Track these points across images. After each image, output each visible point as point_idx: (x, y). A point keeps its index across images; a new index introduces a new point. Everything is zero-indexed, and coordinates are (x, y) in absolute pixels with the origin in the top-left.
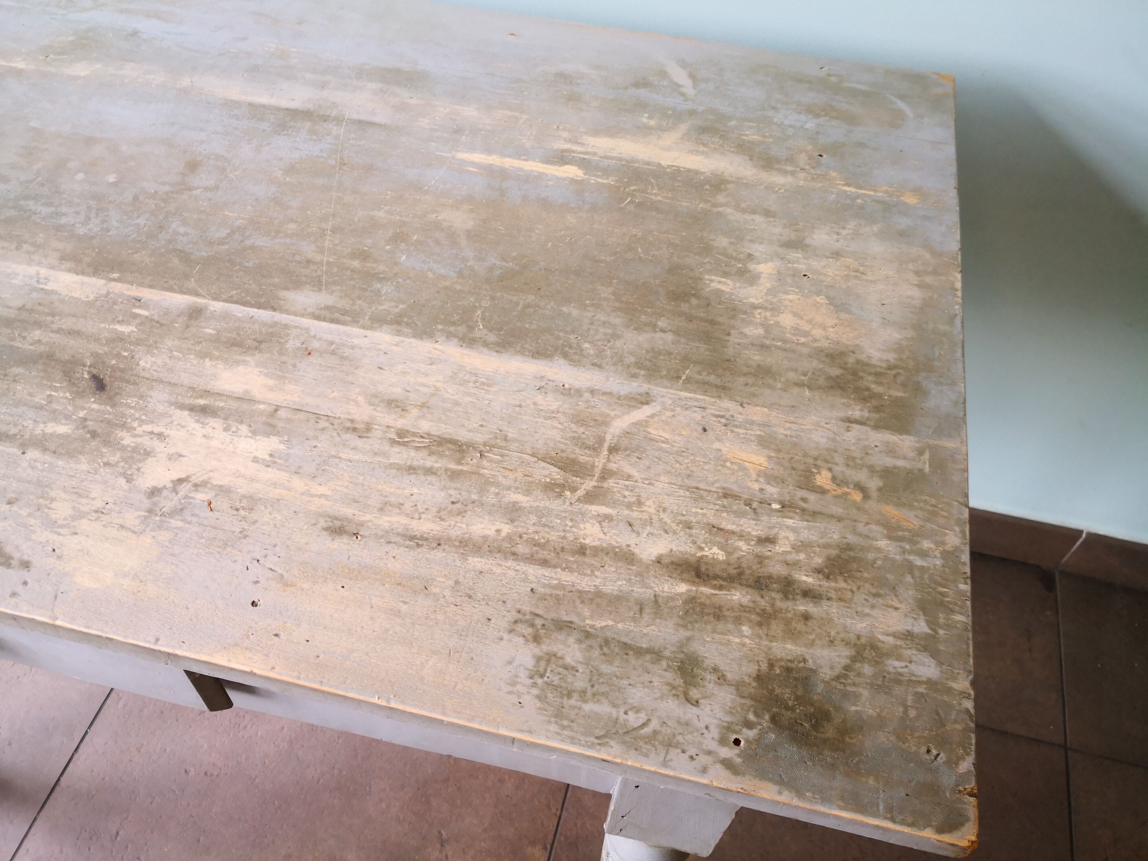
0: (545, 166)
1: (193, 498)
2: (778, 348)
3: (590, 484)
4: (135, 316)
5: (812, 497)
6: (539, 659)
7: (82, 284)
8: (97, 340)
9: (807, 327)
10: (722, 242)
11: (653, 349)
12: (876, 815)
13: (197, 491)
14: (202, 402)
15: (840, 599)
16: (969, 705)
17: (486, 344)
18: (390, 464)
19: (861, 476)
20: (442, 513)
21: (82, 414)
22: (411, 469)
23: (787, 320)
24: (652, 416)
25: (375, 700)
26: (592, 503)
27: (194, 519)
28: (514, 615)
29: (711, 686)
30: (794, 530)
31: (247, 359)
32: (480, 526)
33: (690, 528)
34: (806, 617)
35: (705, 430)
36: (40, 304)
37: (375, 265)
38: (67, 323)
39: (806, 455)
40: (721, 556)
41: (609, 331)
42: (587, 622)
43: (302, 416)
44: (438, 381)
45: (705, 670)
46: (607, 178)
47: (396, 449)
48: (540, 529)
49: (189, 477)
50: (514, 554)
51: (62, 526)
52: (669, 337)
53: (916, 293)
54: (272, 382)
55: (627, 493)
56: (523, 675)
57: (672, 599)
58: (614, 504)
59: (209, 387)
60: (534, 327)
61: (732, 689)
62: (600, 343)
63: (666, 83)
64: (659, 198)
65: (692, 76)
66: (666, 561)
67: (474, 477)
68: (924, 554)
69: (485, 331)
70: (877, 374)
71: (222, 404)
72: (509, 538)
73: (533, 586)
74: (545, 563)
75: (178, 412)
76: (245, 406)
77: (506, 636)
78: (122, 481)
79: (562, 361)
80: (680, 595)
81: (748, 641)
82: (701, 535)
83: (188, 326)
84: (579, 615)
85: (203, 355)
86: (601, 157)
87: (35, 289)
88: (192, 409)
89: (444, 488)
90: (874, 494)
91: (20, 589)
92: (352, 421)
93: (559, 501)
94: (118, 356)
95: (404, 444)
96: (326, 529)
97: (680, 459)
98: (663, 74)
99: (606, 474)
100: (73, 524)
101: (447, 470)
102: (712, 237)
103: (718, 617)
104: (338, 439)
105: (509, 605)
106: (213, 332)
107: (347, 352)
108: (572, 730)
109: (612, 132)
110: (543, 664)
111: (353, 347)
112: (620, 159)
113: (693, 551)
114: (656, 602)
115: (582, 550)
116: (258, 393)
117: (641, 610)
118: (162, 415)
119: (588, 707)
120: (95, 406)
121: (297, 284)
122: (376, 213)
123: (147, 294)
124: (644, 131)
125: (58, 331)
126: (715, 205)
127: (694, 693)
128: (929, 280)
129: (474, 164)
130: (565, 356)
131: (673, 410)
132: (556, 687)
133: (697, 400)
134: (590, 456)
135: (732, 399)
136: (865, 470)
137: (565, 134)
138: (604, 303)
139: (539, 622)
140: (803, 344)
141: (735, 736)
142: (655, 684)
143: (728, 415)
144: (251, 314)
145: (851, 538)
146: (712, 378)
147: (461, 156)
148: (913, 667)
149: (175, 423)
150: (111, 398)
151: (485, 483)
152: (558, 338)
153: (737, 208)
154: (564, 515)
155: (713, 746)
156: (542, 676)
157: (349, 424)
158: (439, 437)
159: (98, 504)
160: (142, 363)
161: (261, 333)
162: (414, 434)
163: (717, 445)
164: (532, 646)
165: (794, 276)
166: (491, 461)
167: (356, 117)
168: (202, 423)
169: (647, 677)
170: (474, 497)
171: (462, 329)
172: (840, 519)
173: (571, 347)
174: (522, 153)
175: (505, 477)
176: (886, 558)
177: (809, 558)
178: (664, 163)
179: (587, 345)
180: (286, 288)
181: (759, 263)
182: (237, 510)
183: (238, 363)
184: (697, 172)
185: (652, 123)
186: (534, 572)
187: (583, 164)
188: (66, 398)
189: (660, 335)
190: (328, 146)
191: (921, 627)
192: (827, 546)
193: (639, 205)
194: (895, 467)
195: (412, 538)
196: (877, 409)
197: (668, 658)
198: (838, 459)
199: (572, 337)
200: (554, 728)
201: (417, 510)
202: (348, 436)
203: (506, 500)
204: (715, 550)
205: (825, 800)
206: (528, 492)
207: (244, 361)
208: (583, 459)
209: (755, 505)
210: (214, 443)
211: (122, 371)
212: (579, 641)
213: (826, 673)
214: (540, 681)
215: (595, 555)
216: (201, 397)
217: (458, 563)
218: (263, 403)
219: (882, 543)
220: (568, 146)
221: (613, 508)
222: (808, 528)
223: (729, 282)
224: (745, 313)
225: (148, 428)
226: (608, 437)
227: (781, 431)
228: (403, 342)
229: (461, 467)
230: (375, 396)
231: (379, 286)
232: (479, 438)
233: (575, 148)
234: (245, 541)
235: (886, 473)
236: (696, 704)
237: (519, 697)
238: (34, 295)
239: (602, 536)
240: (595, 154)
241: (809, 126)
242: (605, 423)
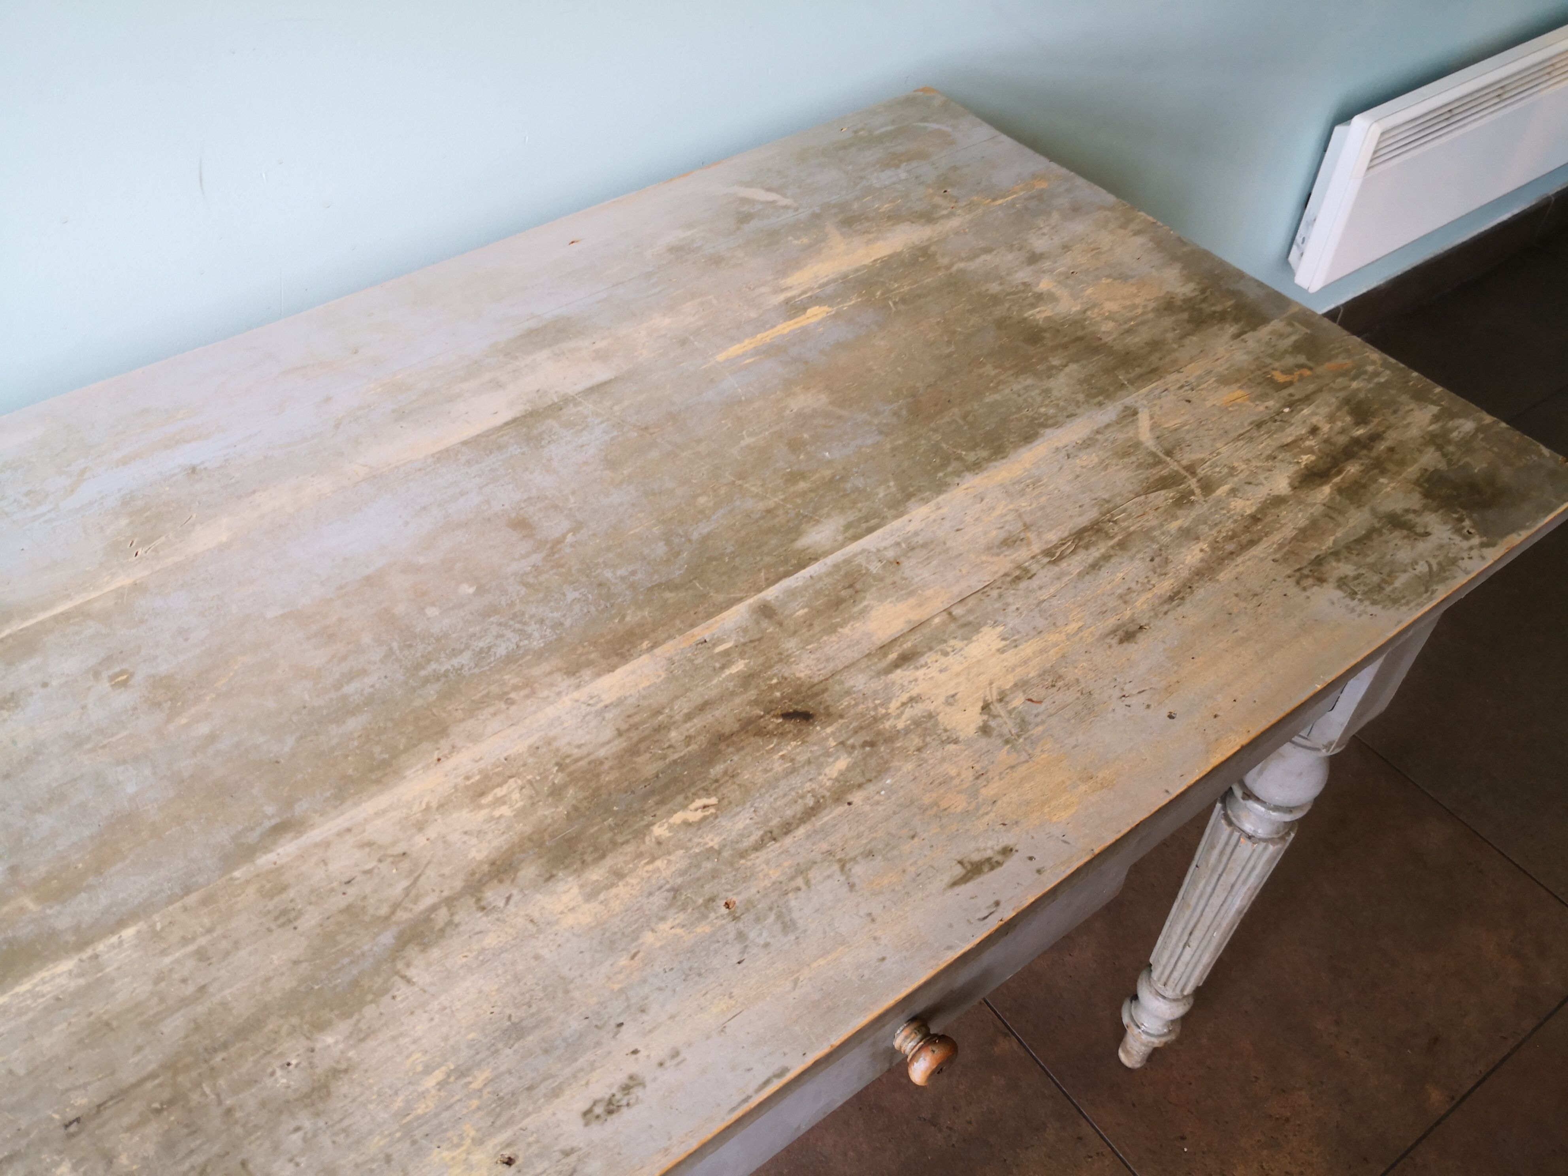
0: (793, 321)
1: (1014, 708)
2: (1138, 325)
3: (1193, 483)
4: (727, 653)
5: (1291, 390)
6: (1339, 587)
7: (633, 672)
8: (733, 694)
9: (1128, 303)
10: (994, 288)
11: (1079, 380)
12: (1558, 506)
13: (1007, 703)
14: (893, 656)
15: (1388, 428)
16: (1503, 425)
17: (989, 460)
18: (1079, 574)
19: (1290, 361)
20: (1158, 570)
21: (832, 743)
22: (1095, 566)
23: (1111, 306)
24: (1152, 417)
25: (1319, 687)
26: (1214, 491)
27: (1043, 717)
28: (1291, 582)
29: (1418, 520)
30: (1314, 414)
31: (866, 603)
32: (1189, 557)
33: (1275, 458)
34: (1391, 450)
35: (1189, 401)
36: (629, 716)
37: (818, 475)
38: (683, 706)
39: (1252, 372)
40: (1313, 458)
41: (1038, 391)
42: (1324, 548)
43: (971, 602)
44: (1006, 506)
45: (1402, 516)
46: (851, 300)
47: (1064, 564)
48: (1217, 529)
49: (985, 701)
50: (1232, 553)
51: (977, 809)
52: (1073, 367)
53: (1140, 240)
54: (912, 601)
55: (1217, 469)
56: (1348, 601)
57: (1332, 499)
58: (1222, 482)
59: (879, 643)
60: (993, 426)
61: (1427, 513)
62: (1047, 402)
63: (760, 207)
64: (906, 288)
65: (769, 190)
66: (1297, 484)
67: (1133, 537)
68: (1377, 374)
69: (972, 454)
70: (1204, 300)
71: (909, 644)
72: (1214, 549)
73: (1270, 558)
74: (1252, 543)
75: (892, 676)
76: (926, 631)
77: (1308, 593)
78: (952, 747)
79: (1048, 431)
80: (1331, 493)
81: (1392, 485)
82: (1288, 456)
83: (780, 624)
84: (1314, 549)
85: (832, 629)
86: (819, 287)
87: (600, 713)
88: (897, 665)
89: (1132, 558)
90: (1311, 364)
91: (1035, 865)
92: (1006, 575)
93: (1197, 506)
94: (772, 688)
95: (1061, 557)
96: (1121, 642)
97: (1206, 427)
98: (745, 200)
99: (1191, 469)
100: (980, 800)
101: (1112, 547)
102: (983, 289)
103: (1364, 486)
104: (1020, 592)
105: (1278, 578)
106: (806, 610)
107: (920, 540)
108: (1412, 601)
109: (792, 265)
110: (1345, 587)
111: (916, 534)
112: (835, 280)
113: (1296, 468)
114: (1329, 507)
115: (1255, 519)
116: (917, 616)
117: (1331, 518)
118: (886, 687)
119: (1398, 583)
120: (829, 730)
121: (795, 531)
122: (743, 443)
123: (702, 632)
124: (813, 249)
125: (688, 717)
126: (947, 268)
127: (1420, 530)
128: (1134, 226)
129: (744, 355)
130: (1044, 426)
131: (1155, 405)
132: (1370, 591)
133: (1156, 388)
134: (1164, 468)
135: (1171, 373)
136: (1287, 356)
137: (765, 289)
138: (1002, 377)
139: (1306, 572)
140: (1142, 314)
141: (1465, 531)
142: (1399, 543)
143: (1182, 382)
144: (808, 576)
145: (1342, 395)
146: (1138, 370)
147: (721, 357)
148: (1461, 429)
149: (906, 683)
150: (828, 715)
151: (1147, 534)
152: (1019, 420)
153: (962, 260)
154: (1213, 510)
155: (1465, 544)
156: (1356, 593)
157: (1009, 579)
158: (1071, 535)
159: (968, 775)
160: (802, 675)
161: (838, 581)
162: (1056, 547)
163: (1208, 404)
164: (1325, 585)
165: (1067, 278)
166: (1124, 520)
167: (580, 387)
168: (922, 666)
169: (1392, 545)
170: (1155, 546)
171: (954, 465)
172: (1320, 390)
173: (1036, 419)
174: (762, 325)
175: (1147, 521)
176: (1369, 391)
177: (1344, 421)
178: (867, 261)
179: (1042, 410)
180: (793, 541)
181: (1038, 285)
182: (1053, 686)
183: (864, 611)
184: (898, 254)
185: (805, 240)
186: (1257, 551)
187: (816, 300)
188: (796, 747)
189: (1067, 370)
190: (604, 425)
191: (1435, 409)
192: (1339, 408)
193: (903, 301)
194: (1296, 342)
195: (1171, 599)
196: (1236, 320)
197: (1382, 527)
198: (1268, 360)
199: (1024, 412)
200: (1404, 609)
201: (1143, 584)
202: (1023, 585)
203: (1173, 532)
204: (1305, 457)
205: (1536, 520)
206: (1175, 517)
207: (866, 607)
208: (1165, 472)
209: (1277, 418)
210: (957, 668)
211: (797, 692)
212: (1339, 561)
213: (1442, 466)
214: (1359, 597)
215: (1265, 515)
216: (885, 655)
217: (1218, 586)
218: (934, 617)
219: (1355, 385)
220: (782, 297)
221: (1226, 483)
222: (1318, 407)
223: (1042, 308)
224: (1085, 320)
225: (894, 705)
226: (1154, 449)
227: (1220, 369)
228: (938, 503)
229: (1116, 540)
230: (989, 548)
231: (849, 486)
232: (1092, 514)
233: (789, 294)
234: (1095, 696)
235: (1297, 348)
236: (1427, 534)
237: (1366, 613)
238: (609, 716)
239: (1248, 503)
240: (812, 289)
241: (903, 175)
242: (1137, 445)
